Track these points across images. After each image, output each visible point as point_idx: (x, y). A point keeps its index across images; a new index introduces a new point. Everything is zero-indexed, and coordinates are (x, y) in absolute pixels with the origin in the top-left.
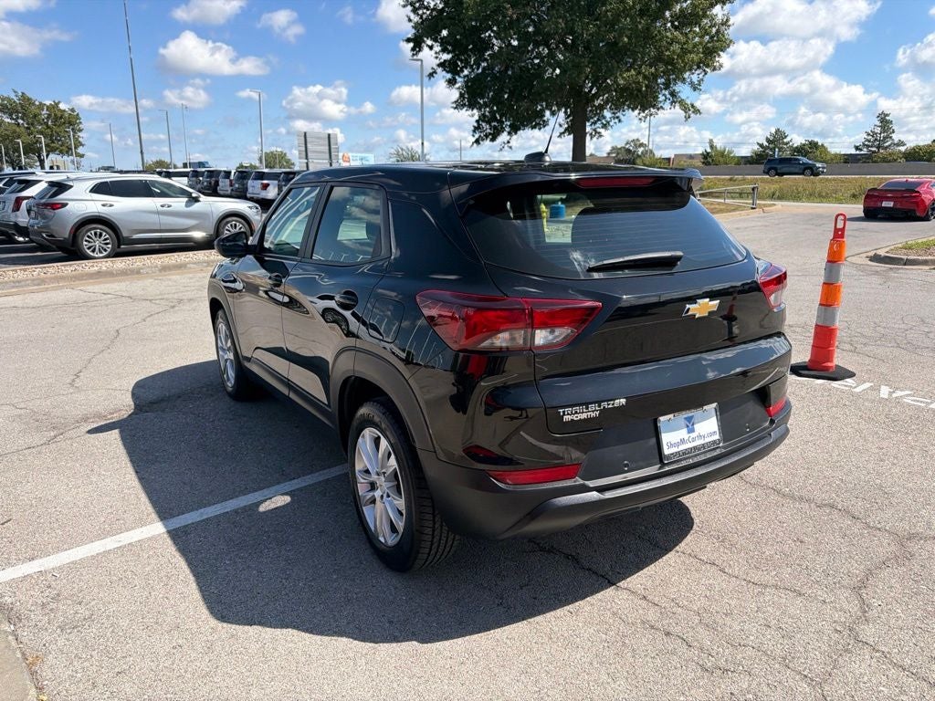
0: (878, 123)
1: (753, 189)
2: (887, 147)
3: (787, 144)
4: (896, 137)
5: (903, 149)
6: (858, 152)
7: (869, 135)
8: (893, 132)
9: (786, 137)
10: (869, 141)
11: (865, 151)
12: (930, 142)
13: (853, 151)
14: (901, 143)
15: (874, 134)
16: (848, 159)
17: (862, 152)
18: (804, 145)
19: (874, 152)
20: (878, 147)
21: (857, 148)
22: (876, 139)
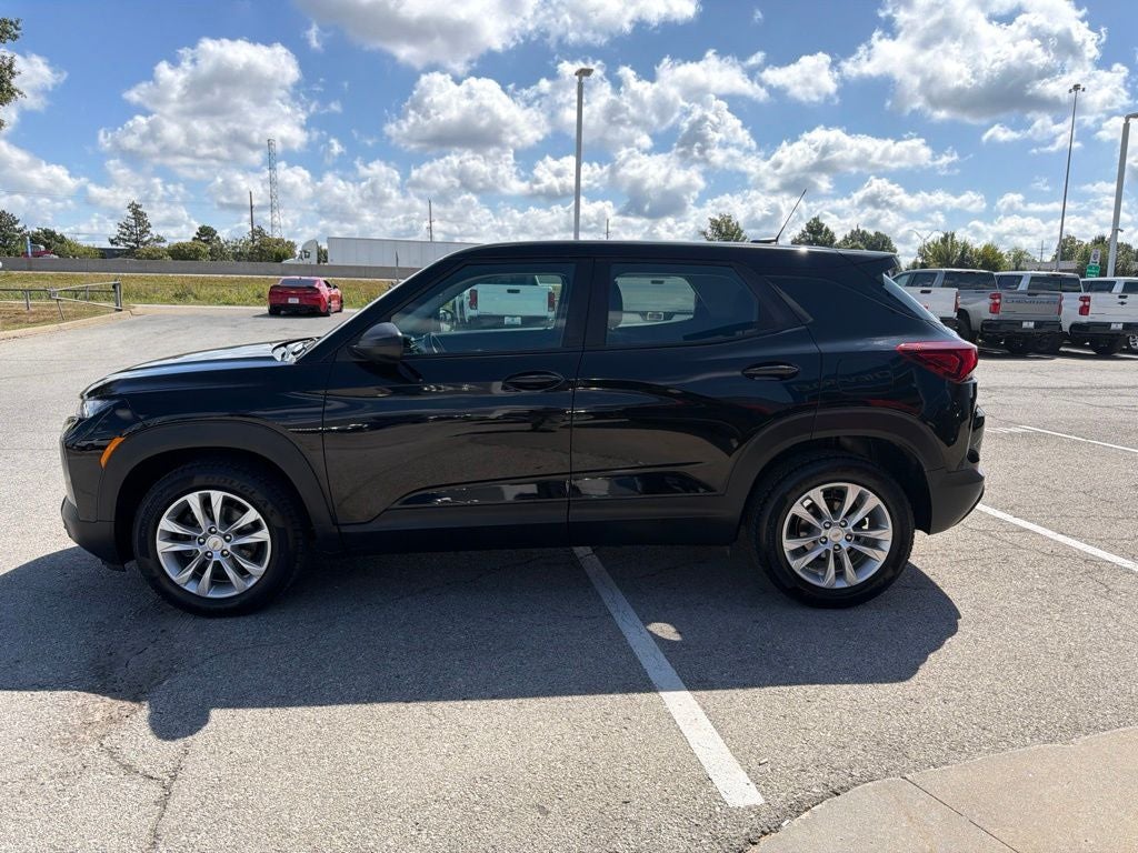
0: (130, 214)
1: (114, 286)
2: (145, 244)
3: (20, 231)
4: (154, 232)
5: (166, 245)
6: (114, 247)
7: (122, 227)
8: (149, 226)
9: (17, 222)
10: (125, 235)
11: (122, 246)
12: (190, 240)
13: (107, 245)
14: (160, 240)
15: (128, 227)
16: (105, 254)
17: (119, 247)
18: (38, 234)
19: (132, 247)
20: (137, 242)
21: (112, 242)
22: (132, 233)
